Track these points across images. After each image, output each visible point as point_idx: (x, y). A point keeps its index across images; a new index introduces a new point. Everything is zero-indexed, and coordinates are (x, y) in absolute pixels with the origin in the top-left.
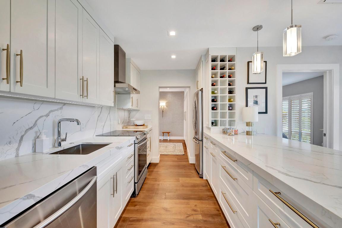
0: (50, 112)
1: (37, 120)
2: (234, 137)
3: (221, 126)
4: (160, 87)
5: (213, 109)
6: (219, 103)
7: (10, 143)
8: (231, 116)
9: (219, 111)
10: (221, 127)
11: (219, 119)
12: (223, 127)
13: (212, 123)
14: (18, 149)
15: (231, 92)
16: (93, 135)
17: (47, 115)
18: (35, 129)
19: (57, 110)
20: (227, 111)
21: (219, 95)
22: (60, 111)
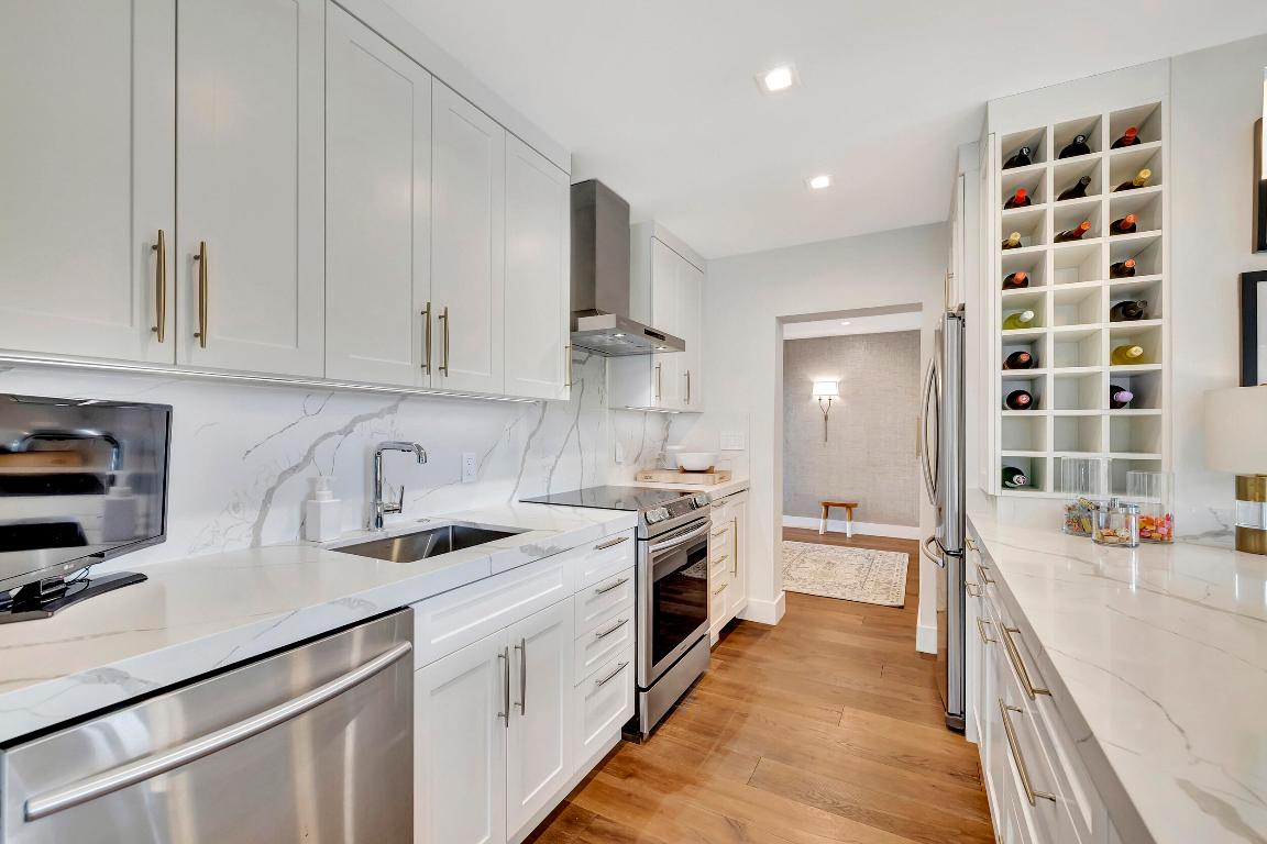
0: (355, 422)
1: (316, 444)
2: (1134, 552)
3: (1057, 487)
4: (783, 320)
5: (1012, 401)
6: (1051, 370)
7: (236, 507)
8: (1135, 437)
9: (1049, 411)
10: (1058, 495)
11: (1048, 453)
12: (1073, 497)
13: (1009, 474)
14: (258, 527)
15: (1126, 309)
16: (511, 499)
17: (347, 431)
18: (309, 471)
19: (379, 415)
20: (1103, 409)
21: (1052, 329)
22: (388, 417)
